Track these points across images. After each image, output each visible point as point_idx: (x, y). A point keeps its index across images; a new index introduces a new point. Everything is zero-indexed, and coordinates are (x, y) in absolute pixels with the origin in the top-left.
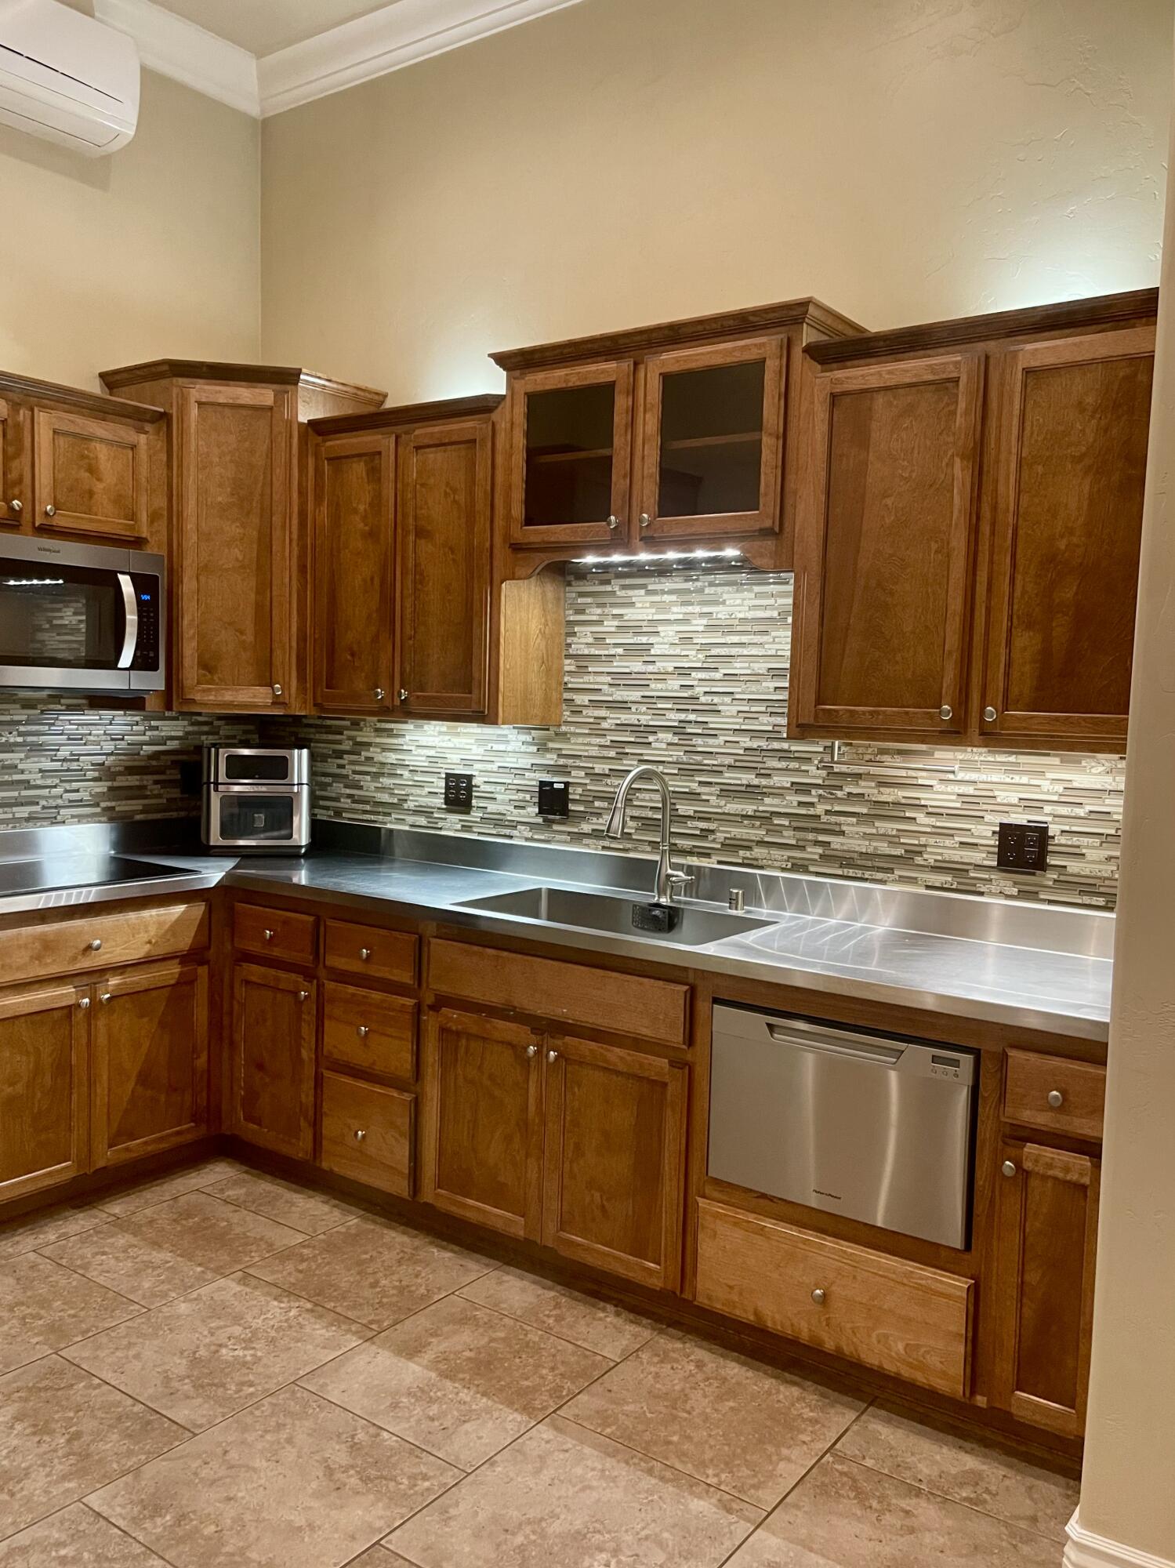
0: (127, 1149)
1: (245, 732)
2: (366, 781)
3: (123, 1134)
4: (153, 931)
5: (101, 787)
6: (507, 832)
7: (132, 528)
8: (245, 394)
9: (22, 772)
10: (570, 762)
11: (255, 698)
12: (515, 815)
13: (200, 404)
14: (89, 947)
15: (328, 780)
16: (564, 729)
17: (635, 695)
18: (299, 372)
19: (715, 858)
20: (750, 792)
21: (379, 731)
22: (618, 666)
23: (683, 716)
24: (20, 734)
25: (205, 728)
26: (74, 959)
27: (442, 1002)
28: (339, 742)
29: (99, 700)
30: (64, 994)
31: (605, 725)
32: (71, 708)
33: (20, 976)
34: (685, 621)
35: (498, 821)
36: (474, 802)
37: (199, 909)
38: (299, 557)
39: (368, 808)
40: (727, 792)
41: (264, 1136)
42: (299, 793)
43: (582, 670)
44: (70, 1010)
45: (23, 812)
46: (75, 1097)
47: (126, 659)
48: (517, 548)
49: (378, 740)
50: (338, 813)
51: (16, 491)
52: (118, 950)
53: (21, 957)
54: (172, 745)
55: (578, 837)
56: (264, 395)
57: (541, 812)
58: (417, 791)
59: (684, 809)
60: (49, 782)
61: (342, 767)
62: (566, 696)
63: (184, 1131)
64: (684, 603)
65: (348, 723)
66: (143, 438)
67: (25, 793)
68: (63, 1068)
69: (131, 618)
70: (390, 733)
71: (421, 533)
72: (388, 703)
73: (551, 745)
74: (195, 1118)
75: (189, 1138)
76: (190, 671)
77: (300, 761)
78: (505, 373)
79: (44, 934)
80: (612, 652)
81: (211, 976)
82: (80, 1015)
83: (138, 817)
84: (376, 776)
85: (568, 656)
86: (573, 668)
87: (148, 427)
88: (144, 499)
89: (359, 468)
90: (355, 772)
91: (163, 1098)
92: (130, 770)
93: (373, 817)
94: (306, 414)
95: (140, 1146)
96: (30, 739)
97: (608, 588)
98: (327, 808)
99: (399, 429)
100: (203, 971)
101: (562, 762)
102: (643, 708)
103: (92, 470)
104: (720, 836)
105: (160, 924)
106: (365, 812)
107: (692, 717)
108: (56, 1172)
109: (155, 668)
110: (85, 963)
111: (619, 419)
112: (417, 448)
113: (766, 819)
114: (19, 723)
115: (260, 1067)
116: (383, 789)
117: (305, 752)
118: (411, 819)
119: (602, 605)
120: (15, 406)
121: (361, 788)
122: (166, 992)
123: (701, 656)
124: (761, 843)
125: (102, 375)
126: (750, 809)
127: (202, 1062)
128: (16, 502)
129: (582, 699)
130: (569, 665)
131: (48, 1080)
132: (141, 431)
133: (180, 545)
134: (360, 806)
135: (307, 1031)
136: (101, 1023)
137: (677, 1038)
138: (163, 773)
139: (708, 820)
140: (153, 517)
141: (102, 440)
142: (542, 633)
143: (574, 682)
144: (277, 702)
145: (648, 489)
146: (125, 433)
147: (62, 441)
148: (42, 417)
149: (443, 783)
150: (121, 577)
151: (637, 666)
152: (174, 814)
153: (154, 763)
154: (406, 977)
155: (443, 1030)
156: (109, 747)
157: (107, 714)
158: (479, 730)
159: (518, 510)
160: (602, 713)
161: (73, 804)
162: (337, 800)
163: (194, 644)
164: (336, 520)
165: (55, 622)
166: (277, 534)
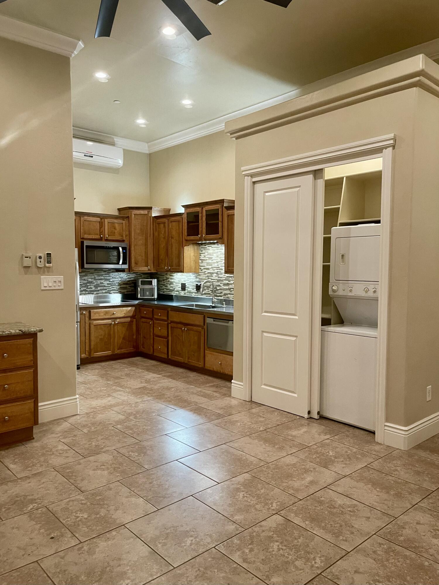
0: (121, 351)
1: (147, 276)
2: (168, 285)
3: (120, 348)
4: (125, 312)
5: (118, 287)
6: (191, 294)
7: (122, 238)
8: (142, 212)
9: (104, 284)
10: (201, 280)
11: (145, 269)
12: (192, 291)
13: (134, 214)
14: (114, 314)
15: (162, 285)
16: (200, 274)
17: (210, 267)
18: (152, 207)
19: (223, 297)
20: (228, 284)
21: (171, 275)
22: (207, 261)
23: (217, 271)
24: (103, 277)
25: (139, 276)
26: (111, 315)
27: (172, 322)
28: (164, 278)
29: (118, 270)
30: (109, 321)
31: (206, 273)
32: (113, 272)
33: (102, 317)
34: (217, 253)
35: (190, 292)
36: (186, 289)
37: (134, 308)
38: (153, 242)
39: (169, 291)
40: (224, 285)
41: (145, 350)
42: (155, 288)
43: (202, 262)
44: (111, 324)
45: (104, 291)
46: (111, 340)
47: (121, 262)
48: (186, 240)
49: (170, 277)
50: (164, 292)
51: (102, 234)
52: (119, 315)
53: (102, 314)
54: (132, 279)
55: (202, 294)
56: (146, 212)
57: (196, 290)
58: (176, 287)
59: (218, 288)
60: (109, 286)
61: (164, 283)
62: (200, 267)
63: (131, 350)
64: (217, 249)
65: (165, 274)
66: (124, 222)
67: (104, 288)
68: (109, 335)
69: (121, 255)
70: (172, 276)
71: (172, 238)
72: (167, 270)
73: (198, 277)
74: (134, 347)
75: (132, 351)
76: (133, 264)
77: (155, 282)
78: (184, 209)
79: (106, 311)
80: (207, 259)
81: (136, 321)
82: (112, 325)
83: (126, 293)
84: (170, 284)
85: (200, 260)
86: (201, 262)
87: (125, 219)
88: (124, 233)
89: (162, 225)
90: (167, 284)
91: (127, 343)
92: (124, 284)
93: (169, 293)
94: (154, 215)
95: (123, 351)
96: (105, 278)
97: (206, 247)
98: (162, 291)
99: (168, 218)
100: (135, 320)
101: (199, 280)
102: (211, 269)
103: (115, 228)
104: (224, 293)
105: (126, 311)
106: (168, 292)
107: (219, 271)
108: (108, 353)
109: (126, 264)
110: (113, 316)
111: (200, 218)
112: (171, 222)
113: (230, 289)
114: (103, 275)
115: (145, 338)
116: (170, 287)
117: (156, 280)
118: (176, 293)
119: (205, 250)
120: (101, 219)
121: (167, 287)
122: (128, 323)
123: (220, 259)
124: (229, 294)
125: (118, 209)
126: (227, 287)
127: (135, 337)
128: (102, 236)
129: (202, 268)
130: (200, 261)
131: (107, 336)
132: (124, 220)
133: (131, 241)
134: (167, 291)
135: (152, 330)
136: (116, 327)
137: (202, 324)
138: (130, 284)
139: (221, 290)
140: (126, 236)
141: (117, 223)
142: (194, 256)
143: (201, 265)
144: (149, 270)
145: (204, 231)
146: (120, 221)
147: (109, 224)
148: (106, 220)
149: (181, 285)
150: (120, 248)
151: (210, 261)
152: (133, 293)
153: (129, 282)
154: (166, 318)
155: (171, 327)
156: (120, 279)
157: (120, 273)
158: (186, 275)
159: (186, 234)
160: (205, 270)
161: (113, 290)
162: (163, 289)
163: (134, 259)
164: (159, 235)
165: (113, 254)
166: (148, 238)
